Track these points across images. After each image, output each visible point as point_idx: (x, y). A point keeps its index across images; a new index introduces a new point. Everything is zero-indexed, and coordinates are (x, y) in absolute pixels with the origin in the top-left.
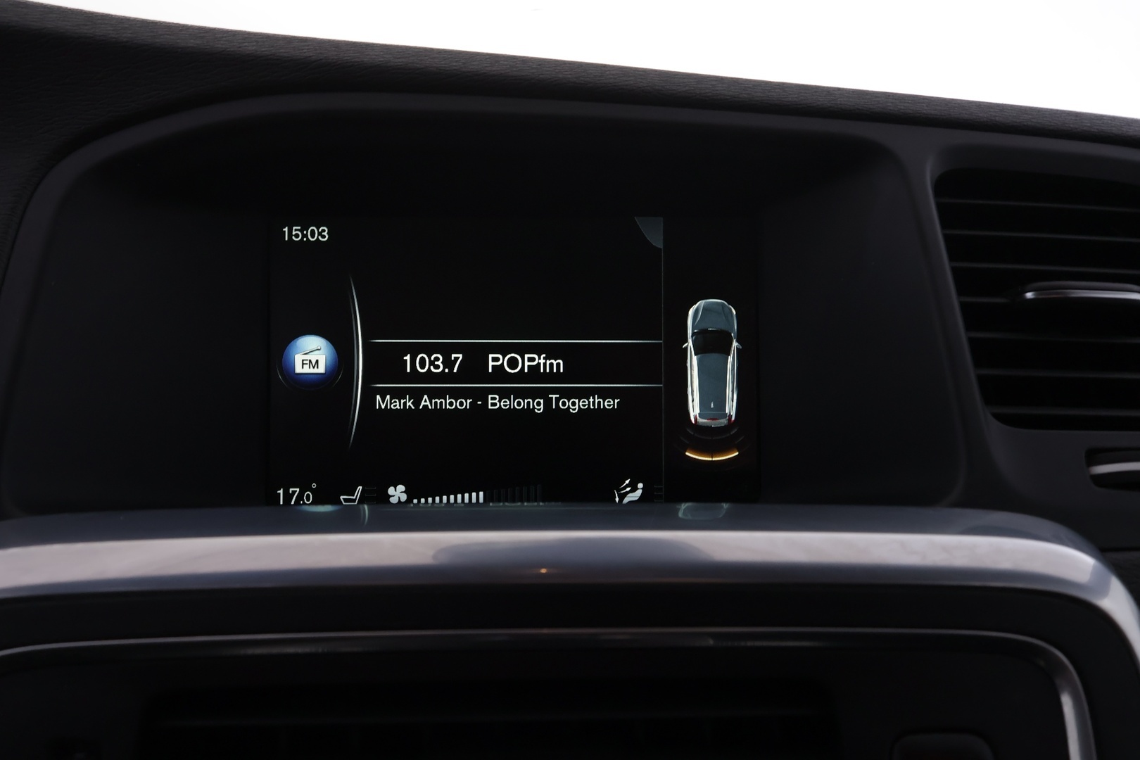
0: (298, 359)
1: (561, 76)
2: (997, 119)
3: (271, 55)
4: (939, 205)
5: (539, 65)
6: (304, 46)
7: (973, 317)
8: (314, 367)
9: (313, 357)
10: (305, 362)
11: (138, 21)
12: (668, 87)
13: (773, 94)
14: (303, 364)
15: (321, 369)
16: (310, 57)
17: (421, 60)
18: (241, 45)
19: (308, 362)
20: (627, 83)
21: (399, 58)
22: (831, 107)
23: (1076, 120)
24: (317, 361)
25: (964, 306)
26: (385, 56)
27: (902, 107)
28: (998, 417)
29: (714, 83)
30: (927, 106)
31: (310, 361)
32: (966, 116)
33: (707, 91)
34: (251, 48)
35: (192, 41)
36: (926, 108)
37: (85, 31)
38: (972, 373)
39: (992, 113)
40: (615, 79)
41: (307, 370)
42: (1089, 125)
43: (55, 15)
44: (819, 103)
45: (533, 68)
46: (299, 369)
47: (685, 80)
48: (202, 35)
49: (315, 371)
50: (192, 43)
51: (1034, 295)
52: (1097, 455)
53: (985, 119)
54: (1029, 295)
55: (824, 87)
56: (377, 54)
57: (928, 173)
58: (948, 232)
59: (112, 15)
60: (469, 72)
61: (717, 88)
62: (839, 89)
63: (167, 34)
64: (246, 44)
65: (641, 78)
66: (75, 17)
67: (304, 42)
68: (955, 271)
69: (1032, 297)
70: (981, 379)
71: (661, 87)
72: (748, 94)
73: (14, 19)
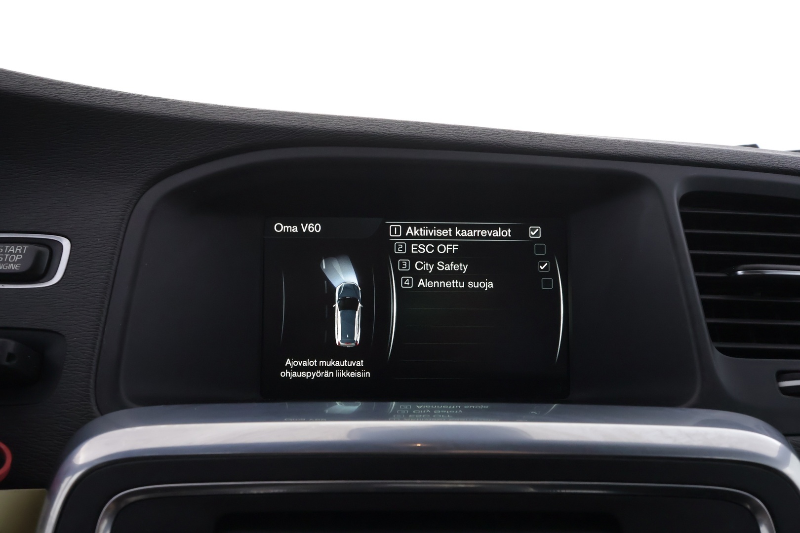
1: (447, 136)
2: (719, 160)
4: (682, 214)
5: (434, 128)
6: (291, 118)
7: (704, 285)
12: (513, 142)
13: (577, 145)
16: (296, 126)
17: (362, 127)
20: (487, 139)
21: (349, 126)
22: (614, 153)
23: (769, 160)
25: (698, 279)
27: (658, 153)
28: (720, 350)
29: (541, 138)
32: (699, 158)
33: (537, 144)
34: (261, 121)
35: (226, 117)
36: (673, 153)
37: (165, 112)
38: (703, 322)
40: (480, 137)
42: (777, 163)
47: (523, 137)
48: (231, 112)
51: (743, 272)
52: (782, 375)
53: (711, 160)
54: (740, 273)
56: (335, 123)
57: (675, 194)
58: (688, 231)
61: (542, 142)
63: (212, 113)
64: (258, 118)
65: (496, 136)
66: (158, 103)
67: (292, 115)
68: (692, 256)
69: (742, 274)
70: (710, 325)
71: (509, 141)
72: (562, 146)
73: (124, 106)
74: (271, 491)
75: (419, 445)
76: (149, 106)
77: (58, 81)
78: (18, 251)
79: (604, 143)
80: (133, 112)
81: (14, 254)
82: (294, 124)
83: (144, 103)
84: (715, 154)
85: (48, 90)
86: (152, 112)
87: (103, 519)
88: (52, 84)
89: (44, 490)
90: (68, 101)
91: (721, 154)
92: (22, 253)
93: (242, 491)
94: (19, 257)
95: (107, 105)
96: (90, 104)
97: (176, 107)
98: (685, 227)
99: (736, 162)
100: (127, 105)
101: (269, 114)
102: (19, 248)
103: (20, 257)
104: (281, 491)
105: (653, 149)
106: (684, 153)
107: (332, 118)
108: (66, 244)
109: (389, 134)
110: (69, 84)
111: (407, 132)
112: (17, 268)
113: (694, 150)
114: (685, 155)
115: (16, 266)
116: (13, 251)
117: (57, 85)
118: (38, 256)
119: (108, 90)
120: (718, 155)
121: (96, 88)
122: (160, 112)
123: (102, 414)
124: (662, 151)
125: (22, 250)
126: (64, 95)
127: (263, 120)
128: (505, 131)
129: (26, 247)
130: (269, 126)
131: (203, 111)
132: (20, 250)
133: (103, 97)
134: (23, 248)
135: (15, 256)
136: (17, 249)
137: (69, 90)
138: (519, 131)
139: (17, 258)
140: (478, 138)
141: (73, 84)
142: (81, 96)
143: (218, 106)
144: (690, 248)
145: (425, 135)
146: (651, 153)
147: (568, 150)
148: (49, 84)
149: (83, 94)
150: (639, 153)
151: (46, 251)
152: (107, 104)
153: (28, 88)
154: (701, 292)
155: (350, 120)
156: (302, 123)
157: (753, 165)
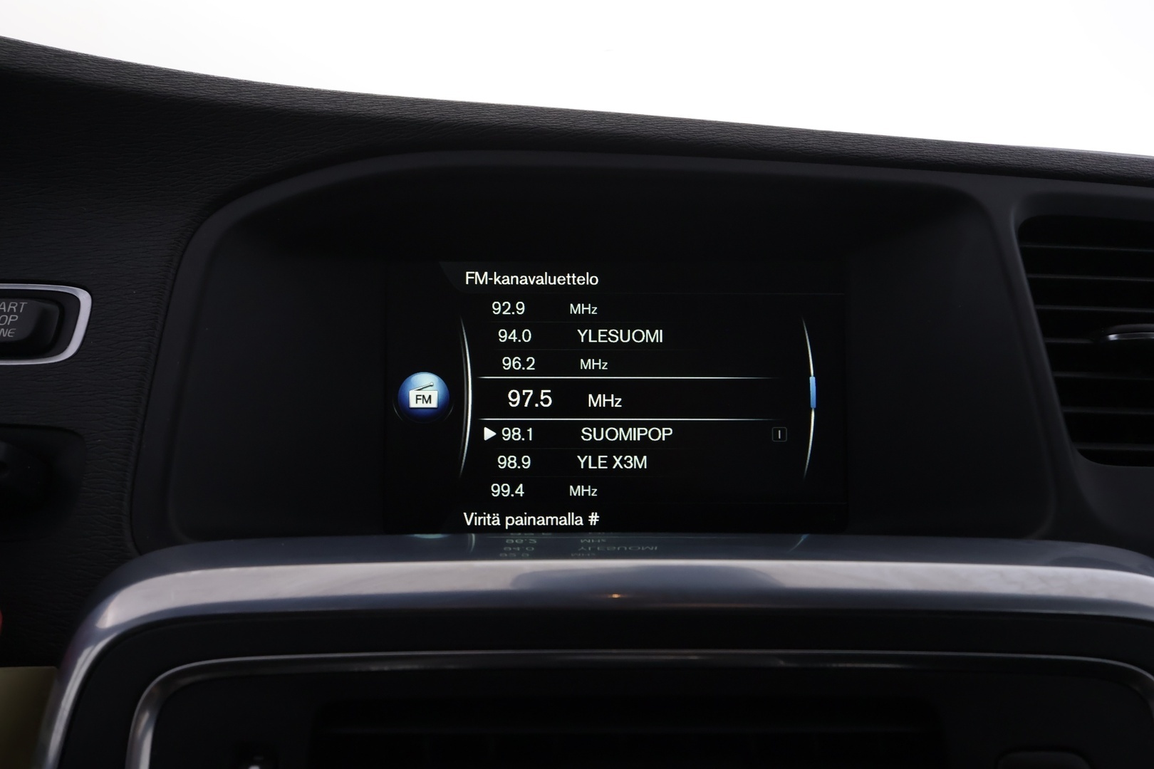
0: (412, 395)
1: (663, 133)
3: (398, 117)
4: (1023, 251)
5: (643, 122)
6: (426, 108)
7: (1058, 357)
8: (427, 402)
9: (426, 393)
10: (419, 397)
11: (277, 87)
12: (763, 142)
14: (417, 399)
15: (434, 404)
16: (433, 118)
17: (534, 120)
18: (370, 108)
19: (421, 397)
20: (724, 138)
21: (514, 118)
22: (918, 159)
24: (430, 397)
25: (1049, 347)
26: (500, 116)
27: (986, 158)
28: (1085, 453)
29: (806, 137)
30: (1010, 157)
31: (424, 396)
32: (1048, 165)
33: (800, 145)
34: (380, 111)
35: (327, 105)
38: (1059, 412)
39: (1072, 162)
40: (713, 134)
41: (421, 404)
43: (205, 84)
44: (906, 155)
45: (637, 126)
46: (413, 404)
47: (779, 135)
49: (428, 405)
50: (327, 107)
51: (1117, 337)
53: (1066, 169)
54: (1112, 337)
55: (910, 139)
57: (1011, 220)
58: (1032, 276)
59: (254, 82)
60: (579, 130)
61: (808, 142)
62: (924, 141)
63: (304, 100)
64: (374, 107)
65: (738, 134)
66: (222, 85)
67: (426, 104)
68: (1039, 313)
69: (1116, 339)
70: (1068, 417)
71: (757, 141)
72: (839, 147)
73: (169, 89)
74: (400, 667)
75: (616, 596)
76: (208, 89)
77: (70, 52)
78: (12, 309)
79: (902, 144)
80: (184, 97)
81: (6, 313)
82: (429, 116)
83: (201, 84)
84: (1072, 159)
85: (55, 64)
86: (212, 99)
87: (142, 711)
88: (60, 56)
89: (53, 667)
90: (85, 82)
91: (1082, 160)
92: (18, 313)
93: (356, 667)
94: (13, 318)
95: (145, 88)
96: (119, 85)
97: (250, 91)
98: (1028, 270)
99: (1105, 172)
100: (176, 88)
101: (391, 102)
102: (13, 306)
103: (15, 318)
104: (416, 667)
105: (979, 152)
106: (1024, 158)
107: (488, 107)
108: (85, 299)
109: (574, 131)
110: (87, 56)
111: (601, 127)
112: (10, 334)
113: (1040, 154)
114: (1027, 160)
115: (9, 332)
116: (4, 309)
117: (69, 57)
118: (43, 318)
119: (147, 66)
120: (1076, 161)
121: (129, 63)
122: (226, 99)
123: (141, 553)
124: (990, 155)
125: (18, 308)
126: (79, 71)
127: (382, 111)
128: (750, 126)
129: (23, 303)
130: (391, 119)
131: (291, 98)
132: (14, 307)
133: (138, 76)
134: (19, 304)
135: (7, 317)
136: (10, 307)
137: (87, 65)
138: (773, 127)
139: (10, 320)
140: (711, 136)
141: (92, 57)
142: (105, 74)
143: (313, 89)
144: (1036, 302)
145: (629, 131)
146: (974, 159)
147: (848, 154)
148: (56, 56)
149: (108, 70)
150: (956, 158)
151: (54, 308)
152: (145, 85)
153: (22, 61)
154: (1055, 367)
155: (514, 111)
156: (443, 115)
157: (1130, 176)
